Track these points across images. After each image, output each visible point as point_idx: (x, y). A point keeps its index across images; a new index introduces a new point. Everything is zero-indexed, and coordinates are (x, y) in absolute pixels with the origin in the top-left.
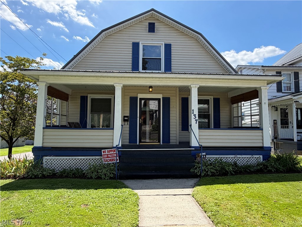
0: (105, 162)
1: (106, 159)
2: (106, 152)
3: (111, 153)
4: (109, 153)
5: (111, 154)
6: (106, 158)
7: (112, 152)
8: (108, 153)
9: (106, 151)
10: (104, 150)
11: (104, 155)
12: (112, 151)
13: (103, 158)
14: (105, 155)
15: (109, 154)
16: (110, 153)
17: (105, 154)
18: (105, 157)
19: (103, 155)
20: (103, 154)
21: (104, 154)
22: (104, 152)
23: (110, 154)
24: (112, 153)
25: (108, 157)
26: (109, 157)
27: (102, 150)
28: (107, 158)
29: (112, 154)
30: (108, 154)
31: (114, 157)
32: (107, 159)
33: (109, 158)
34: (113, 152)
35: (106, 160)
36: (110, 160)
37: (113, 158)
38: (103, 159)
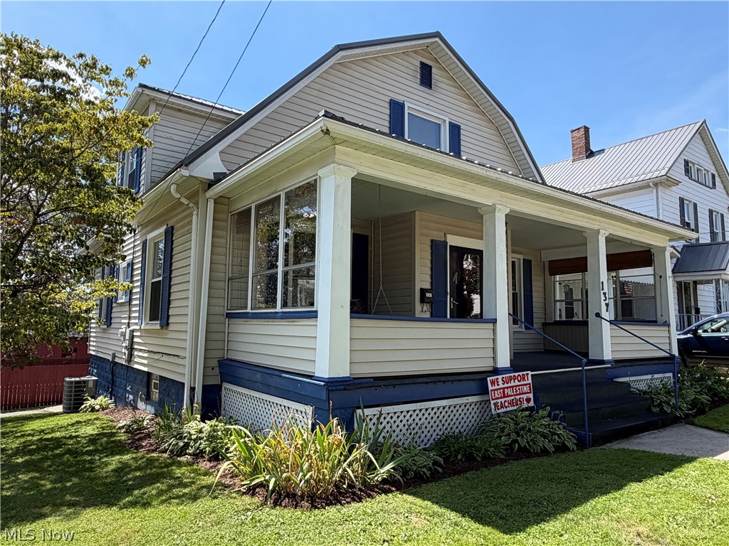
0: (498, 409)
1: (499, 401)
2: (498, 382)
3: (512, 384)
4: (506, 385)
5: (512, 387)
6: (499, 398)
7: (516, 381)
8: (503, 384)
9: (497, 379)
10: (493, 378)
11: (494, 390)
12: (514, 379)
13: (493, 399)
14: (497, 390)
15: (507, 388)
16: (509, 385)
17: (497, 387)
18: (497, 395)
19: (491, 391)
20: (490, 388)
21: (494, 388)
22: (493, 383)
23: (510, 387)
24: (517, 383)
25: (504, 397)
26: (508, 396)
27: (488, 379)
28: (501, 398)
29: (516, 386)
30: (504, 389)
31: (520, 394)
32: (503, 400)
33: (506, 399)
34: (519, 381)
35: (499, 404)
36: (511, 403)
37: (518, 397)
38: (492, 402)
